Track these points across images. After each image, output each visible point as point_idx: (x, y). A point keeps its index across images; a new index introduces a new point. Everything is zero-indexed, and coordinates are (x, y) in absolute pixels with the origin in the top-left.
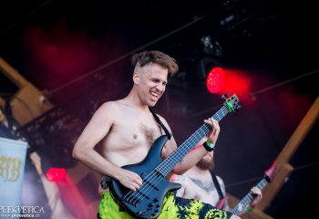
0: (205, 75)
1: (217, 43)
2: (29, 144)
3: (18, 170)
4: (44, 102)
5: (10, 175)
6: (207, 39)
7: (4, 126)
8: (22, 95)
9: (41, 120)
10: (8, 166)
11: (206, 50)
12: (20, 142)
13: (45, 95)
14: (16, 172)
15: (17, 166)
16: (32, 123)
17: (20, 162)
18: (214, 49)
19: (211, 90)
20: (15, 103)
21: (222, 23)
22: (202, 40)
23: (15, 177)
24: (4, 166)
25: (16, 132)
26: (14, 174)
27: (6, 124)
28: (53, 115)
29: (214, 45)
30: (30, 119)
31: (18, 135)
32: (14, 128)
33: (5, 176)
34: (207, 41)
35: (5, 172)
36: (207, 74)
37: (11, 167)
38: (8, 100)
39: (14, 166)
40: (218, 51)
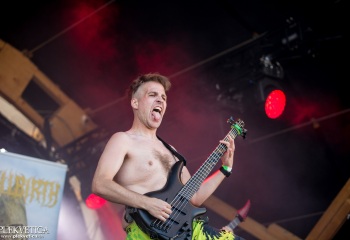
0: (263, 99)
1: (278, 64)
2: (69, 167)
3: (56, 195)
4: (87, 121)
5: (47, 200)
6: (267, 58)
7: (42, 147)
8: (62, 113)
9: (83, 141)
10: (45, 190)
11: (265, 71)
12: (58, 164)
13: (88, 114)
14: (54, 197)
15: (55, 190)
16: (73, 144)
17: (58, 187)
18: (274, 71)
19: (269, 115)
20: (54, 122)
21: (284, 41)
22: (262, 59)
23: (52, 203)
24: (41, 189)
25: (55, 153)
26: (51, 200)
27: (44, 144)
28: (95, 136)
29: (275, 65)
30: (70, 139)
31: (57, 156)
32: (53, 149)
33: (41, 200)
34: (267, 60)
35: (41, 196)
36: (266, 97)
37: (49, 191)
38: (47, 117)
39: (51, 190)
40: (278, 72)
